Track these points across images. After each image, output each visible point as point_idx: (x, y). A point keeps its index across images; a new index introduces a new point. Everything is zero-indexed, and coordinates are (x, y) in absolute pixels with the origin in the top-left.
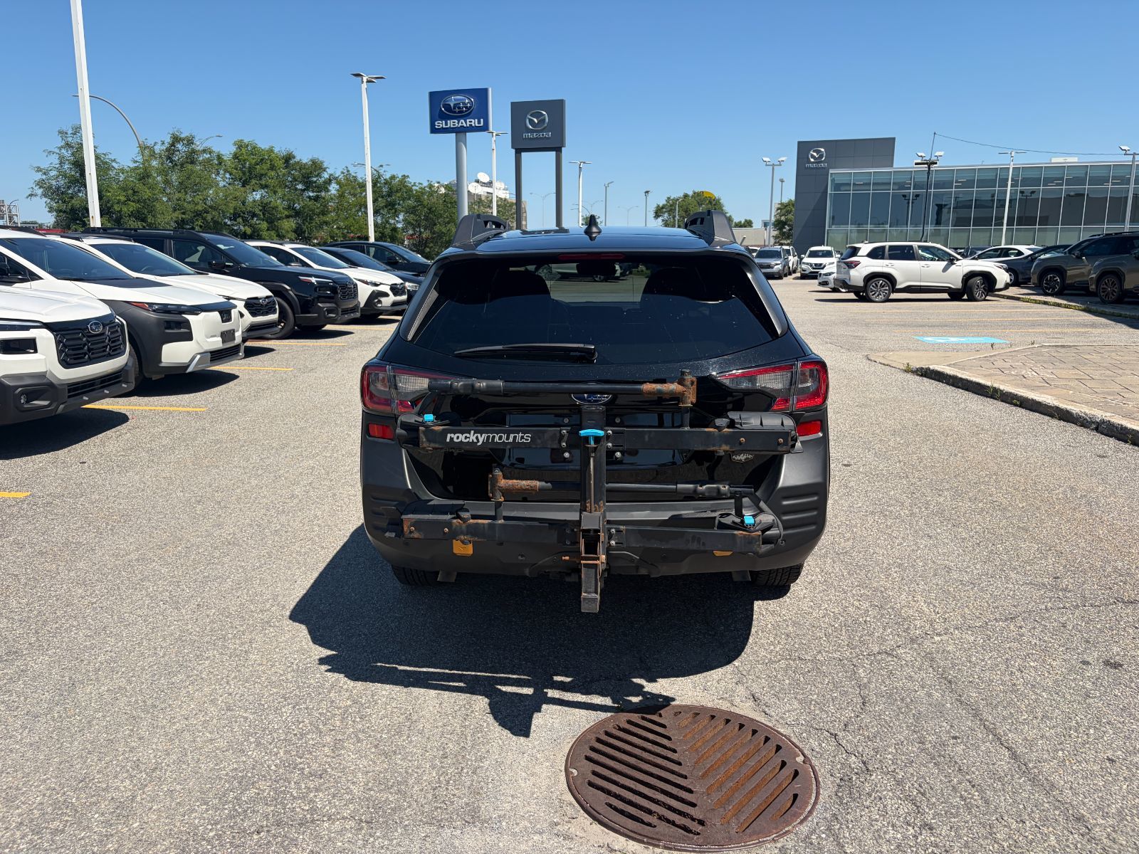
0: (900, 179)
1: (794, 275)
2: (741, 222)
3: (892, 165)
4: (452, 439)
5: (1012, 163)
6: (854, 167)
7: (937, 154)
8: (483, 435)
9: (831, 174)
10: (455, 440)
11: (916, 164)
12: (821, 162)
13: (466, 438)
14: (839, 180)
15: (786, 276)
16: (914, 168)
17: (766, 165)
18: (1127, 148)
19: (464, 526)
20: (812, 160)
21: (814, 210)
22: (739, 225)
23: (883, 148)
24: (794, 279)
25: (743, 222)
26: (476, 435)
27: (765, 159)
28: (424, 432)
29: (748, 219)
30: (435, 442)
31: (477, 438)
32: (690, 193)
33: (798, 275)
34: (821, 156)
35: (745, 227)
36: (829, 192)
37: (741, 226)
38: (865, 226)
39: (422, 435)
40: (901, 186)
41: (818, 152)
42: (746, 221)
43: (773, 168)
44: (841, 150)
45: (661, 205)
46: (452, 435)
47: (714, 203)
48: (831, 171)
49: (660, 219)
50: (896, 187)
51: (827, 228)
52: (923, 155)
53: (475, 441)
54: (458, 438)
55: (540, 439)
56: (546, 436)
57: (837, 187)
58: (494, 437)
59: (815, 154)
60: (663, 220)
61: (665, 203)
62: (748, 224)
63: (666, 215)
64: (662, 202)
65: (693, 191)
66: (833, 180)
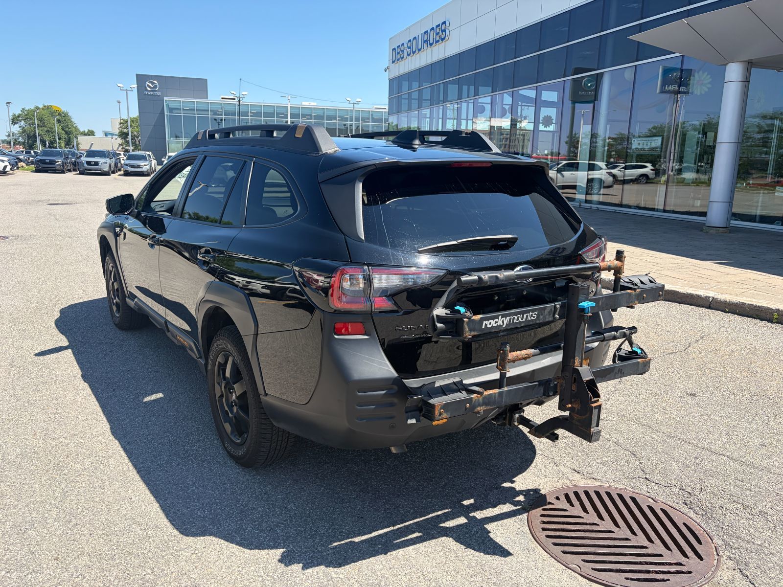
0: (215, 108)
1: (119, 173)
2: (84, 131)
3: (207, 98)
4: (486, 325)
5: (289, 104)
6: (180, 97)
7: (244, 93)
8: (507, 318)
9: (166, 100)
10: (489, 326)
11: (222, 98)
12: (156, 91)
13: (496, 322)
14: (172, 105)
15: (113, 172)
16: (220, 101)
17: (121, 90)
18: (350, 100)
19: (481, 399)
20: (149, 89)
21: (154, 126)
22: (84, 134)
23: (199, 86)
24: (119, 175)
25: (86, 132)
26: (502, 319)
27: (119, 85)
28: (468, 323)
29: (90, 129)
30: (474, 330)
31: (503, 322)
32: (41, 106)
33: (122, 172)
34: (156, 87)
35: (89, 135)
36: (166, 113)
37: (85, 135)
38: (180, 138)
39: (466, 326)
40: (215, 113)
41: (153, 83)
42: (89, 131)
43: (127, 92)
44: (170, 83)
45: (17, 114)
46: (487, 322)
47: (63, 115)
48: (165, 98)
49: (17, 126)
50: (212, 113)
51: (167, 140)
52: (235, 93)
53: (502, 324)
54: (490, 324)
55: (542, 315)
56: (546, 312)
57: (171, 110)
58: (514, 318)
59: (150, 85)
60: (20, 127)
61: (21, 113)
62: (91, 133)
63: (22, 123)
64: (18, 112)
65: (43, 105)
66: (168, 105)
